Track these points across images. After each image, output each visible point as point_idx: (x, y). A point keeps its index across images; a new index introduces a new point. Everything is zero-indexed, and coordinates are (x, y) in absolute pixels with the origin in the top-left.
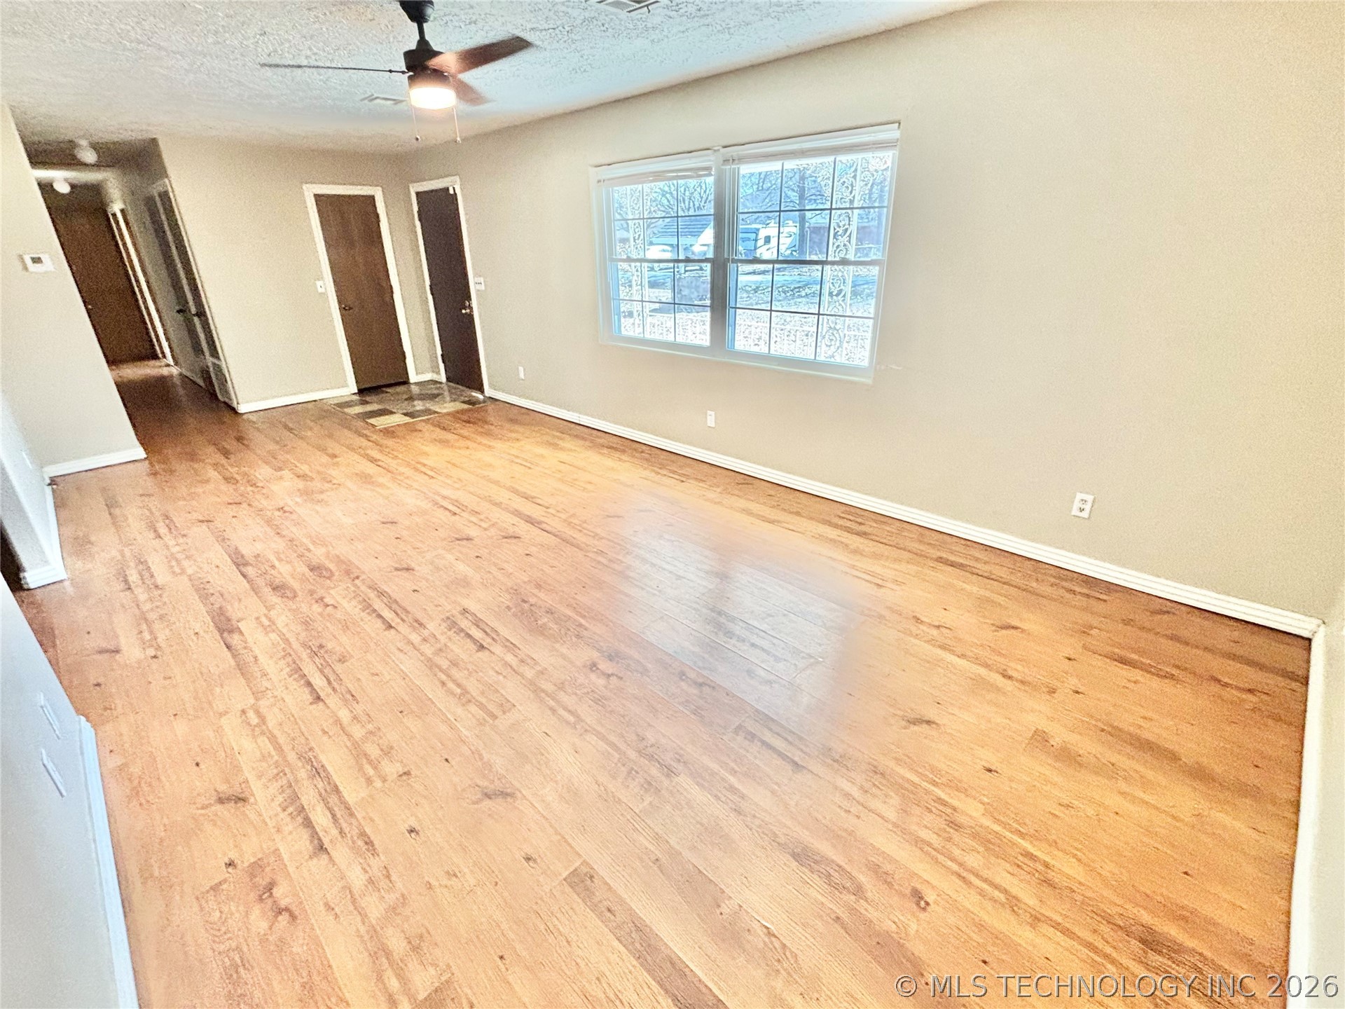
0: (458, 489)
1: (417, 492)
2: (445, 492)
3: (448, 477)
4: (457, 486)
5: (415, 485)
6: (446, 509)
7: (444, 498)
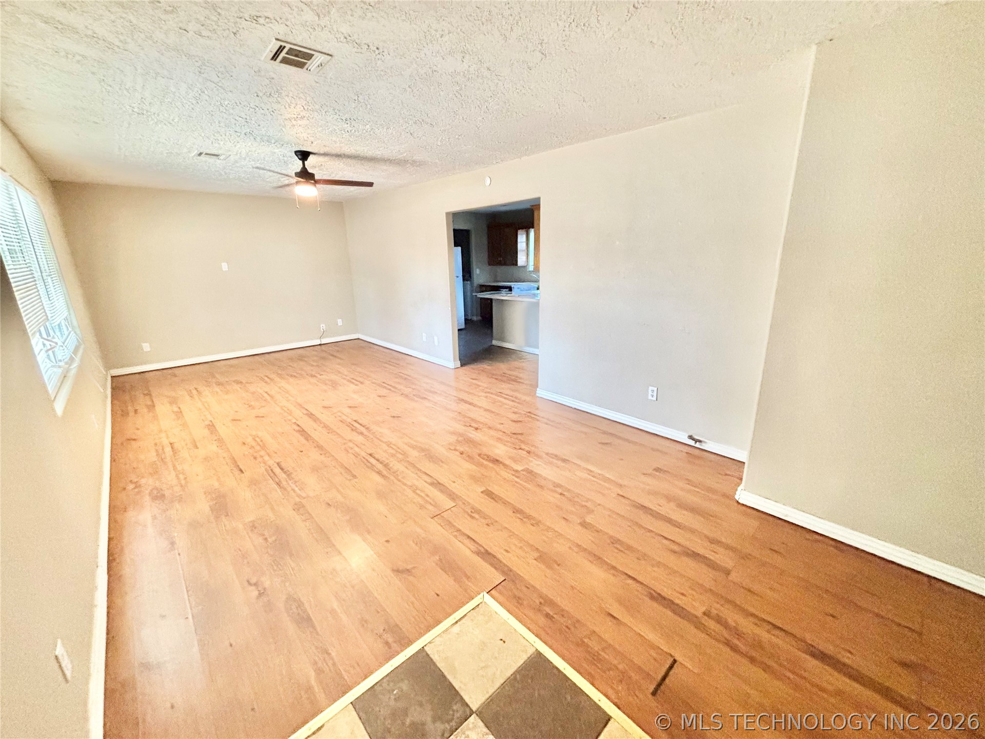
0: (350, 441)
1: (382, 439)
2: (360, 439)
3: (356, 455)
4: (351, 445)
5: (385, 447)
6: (361, 425)
7: (362, 434)
